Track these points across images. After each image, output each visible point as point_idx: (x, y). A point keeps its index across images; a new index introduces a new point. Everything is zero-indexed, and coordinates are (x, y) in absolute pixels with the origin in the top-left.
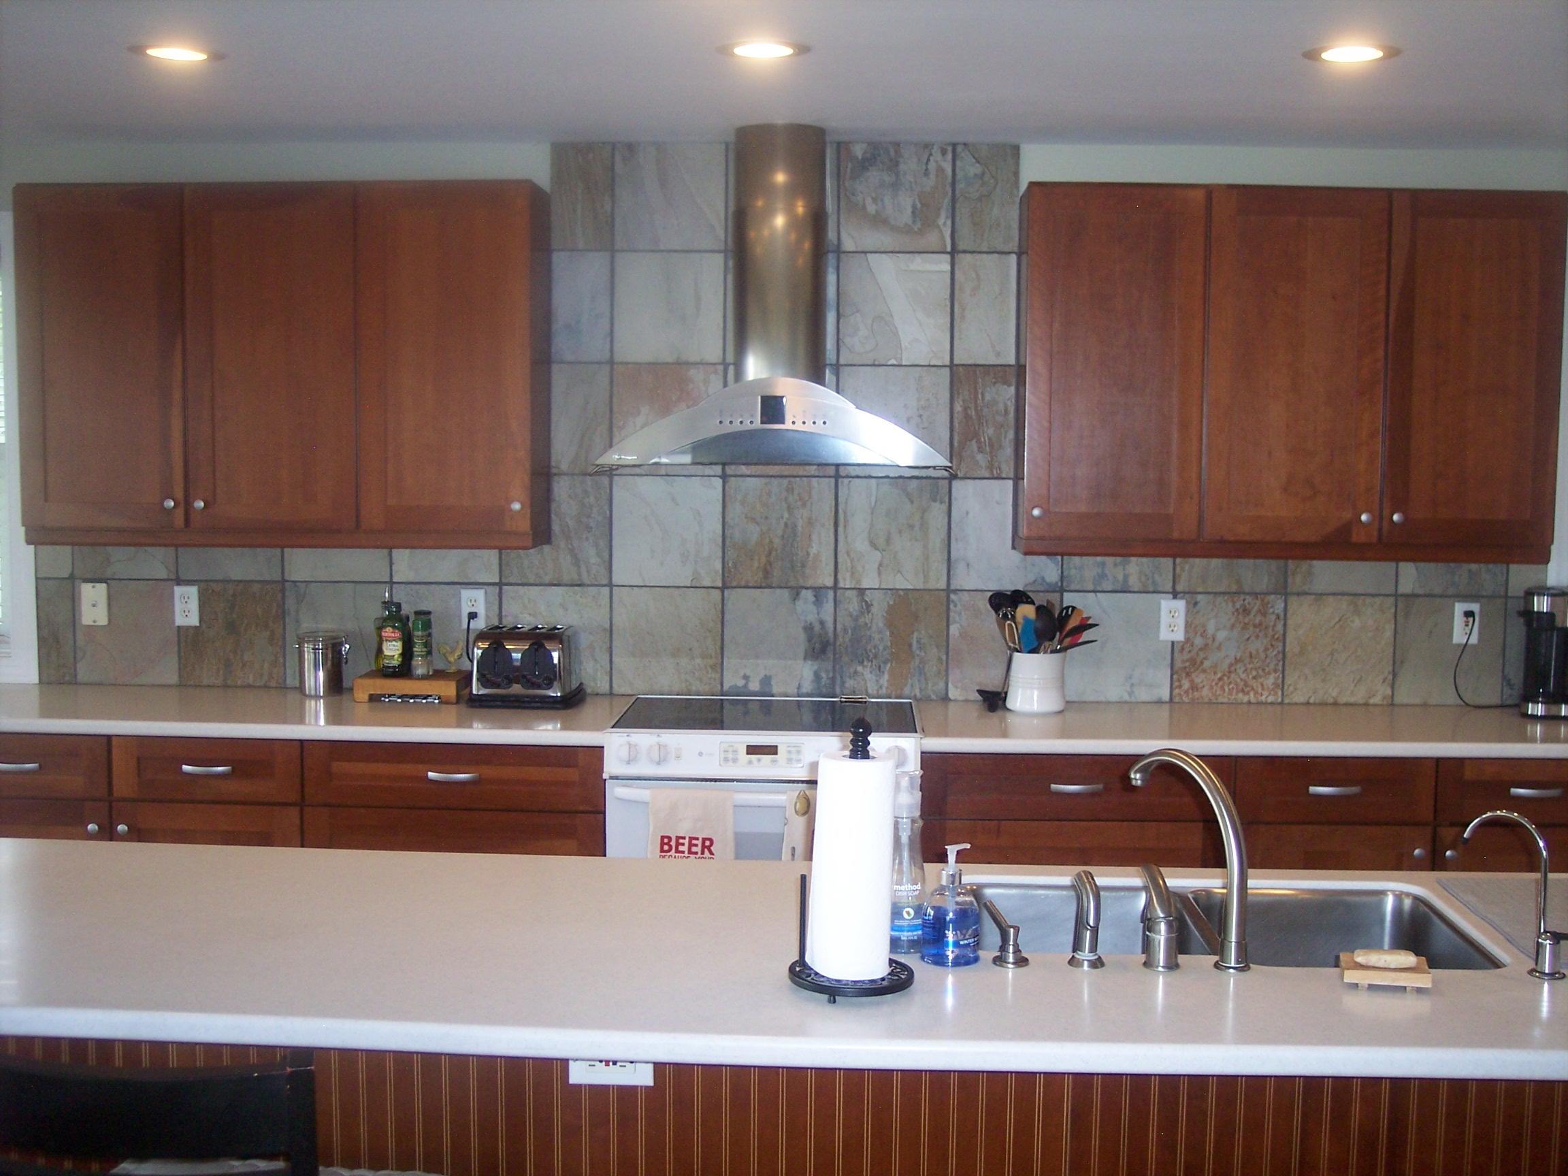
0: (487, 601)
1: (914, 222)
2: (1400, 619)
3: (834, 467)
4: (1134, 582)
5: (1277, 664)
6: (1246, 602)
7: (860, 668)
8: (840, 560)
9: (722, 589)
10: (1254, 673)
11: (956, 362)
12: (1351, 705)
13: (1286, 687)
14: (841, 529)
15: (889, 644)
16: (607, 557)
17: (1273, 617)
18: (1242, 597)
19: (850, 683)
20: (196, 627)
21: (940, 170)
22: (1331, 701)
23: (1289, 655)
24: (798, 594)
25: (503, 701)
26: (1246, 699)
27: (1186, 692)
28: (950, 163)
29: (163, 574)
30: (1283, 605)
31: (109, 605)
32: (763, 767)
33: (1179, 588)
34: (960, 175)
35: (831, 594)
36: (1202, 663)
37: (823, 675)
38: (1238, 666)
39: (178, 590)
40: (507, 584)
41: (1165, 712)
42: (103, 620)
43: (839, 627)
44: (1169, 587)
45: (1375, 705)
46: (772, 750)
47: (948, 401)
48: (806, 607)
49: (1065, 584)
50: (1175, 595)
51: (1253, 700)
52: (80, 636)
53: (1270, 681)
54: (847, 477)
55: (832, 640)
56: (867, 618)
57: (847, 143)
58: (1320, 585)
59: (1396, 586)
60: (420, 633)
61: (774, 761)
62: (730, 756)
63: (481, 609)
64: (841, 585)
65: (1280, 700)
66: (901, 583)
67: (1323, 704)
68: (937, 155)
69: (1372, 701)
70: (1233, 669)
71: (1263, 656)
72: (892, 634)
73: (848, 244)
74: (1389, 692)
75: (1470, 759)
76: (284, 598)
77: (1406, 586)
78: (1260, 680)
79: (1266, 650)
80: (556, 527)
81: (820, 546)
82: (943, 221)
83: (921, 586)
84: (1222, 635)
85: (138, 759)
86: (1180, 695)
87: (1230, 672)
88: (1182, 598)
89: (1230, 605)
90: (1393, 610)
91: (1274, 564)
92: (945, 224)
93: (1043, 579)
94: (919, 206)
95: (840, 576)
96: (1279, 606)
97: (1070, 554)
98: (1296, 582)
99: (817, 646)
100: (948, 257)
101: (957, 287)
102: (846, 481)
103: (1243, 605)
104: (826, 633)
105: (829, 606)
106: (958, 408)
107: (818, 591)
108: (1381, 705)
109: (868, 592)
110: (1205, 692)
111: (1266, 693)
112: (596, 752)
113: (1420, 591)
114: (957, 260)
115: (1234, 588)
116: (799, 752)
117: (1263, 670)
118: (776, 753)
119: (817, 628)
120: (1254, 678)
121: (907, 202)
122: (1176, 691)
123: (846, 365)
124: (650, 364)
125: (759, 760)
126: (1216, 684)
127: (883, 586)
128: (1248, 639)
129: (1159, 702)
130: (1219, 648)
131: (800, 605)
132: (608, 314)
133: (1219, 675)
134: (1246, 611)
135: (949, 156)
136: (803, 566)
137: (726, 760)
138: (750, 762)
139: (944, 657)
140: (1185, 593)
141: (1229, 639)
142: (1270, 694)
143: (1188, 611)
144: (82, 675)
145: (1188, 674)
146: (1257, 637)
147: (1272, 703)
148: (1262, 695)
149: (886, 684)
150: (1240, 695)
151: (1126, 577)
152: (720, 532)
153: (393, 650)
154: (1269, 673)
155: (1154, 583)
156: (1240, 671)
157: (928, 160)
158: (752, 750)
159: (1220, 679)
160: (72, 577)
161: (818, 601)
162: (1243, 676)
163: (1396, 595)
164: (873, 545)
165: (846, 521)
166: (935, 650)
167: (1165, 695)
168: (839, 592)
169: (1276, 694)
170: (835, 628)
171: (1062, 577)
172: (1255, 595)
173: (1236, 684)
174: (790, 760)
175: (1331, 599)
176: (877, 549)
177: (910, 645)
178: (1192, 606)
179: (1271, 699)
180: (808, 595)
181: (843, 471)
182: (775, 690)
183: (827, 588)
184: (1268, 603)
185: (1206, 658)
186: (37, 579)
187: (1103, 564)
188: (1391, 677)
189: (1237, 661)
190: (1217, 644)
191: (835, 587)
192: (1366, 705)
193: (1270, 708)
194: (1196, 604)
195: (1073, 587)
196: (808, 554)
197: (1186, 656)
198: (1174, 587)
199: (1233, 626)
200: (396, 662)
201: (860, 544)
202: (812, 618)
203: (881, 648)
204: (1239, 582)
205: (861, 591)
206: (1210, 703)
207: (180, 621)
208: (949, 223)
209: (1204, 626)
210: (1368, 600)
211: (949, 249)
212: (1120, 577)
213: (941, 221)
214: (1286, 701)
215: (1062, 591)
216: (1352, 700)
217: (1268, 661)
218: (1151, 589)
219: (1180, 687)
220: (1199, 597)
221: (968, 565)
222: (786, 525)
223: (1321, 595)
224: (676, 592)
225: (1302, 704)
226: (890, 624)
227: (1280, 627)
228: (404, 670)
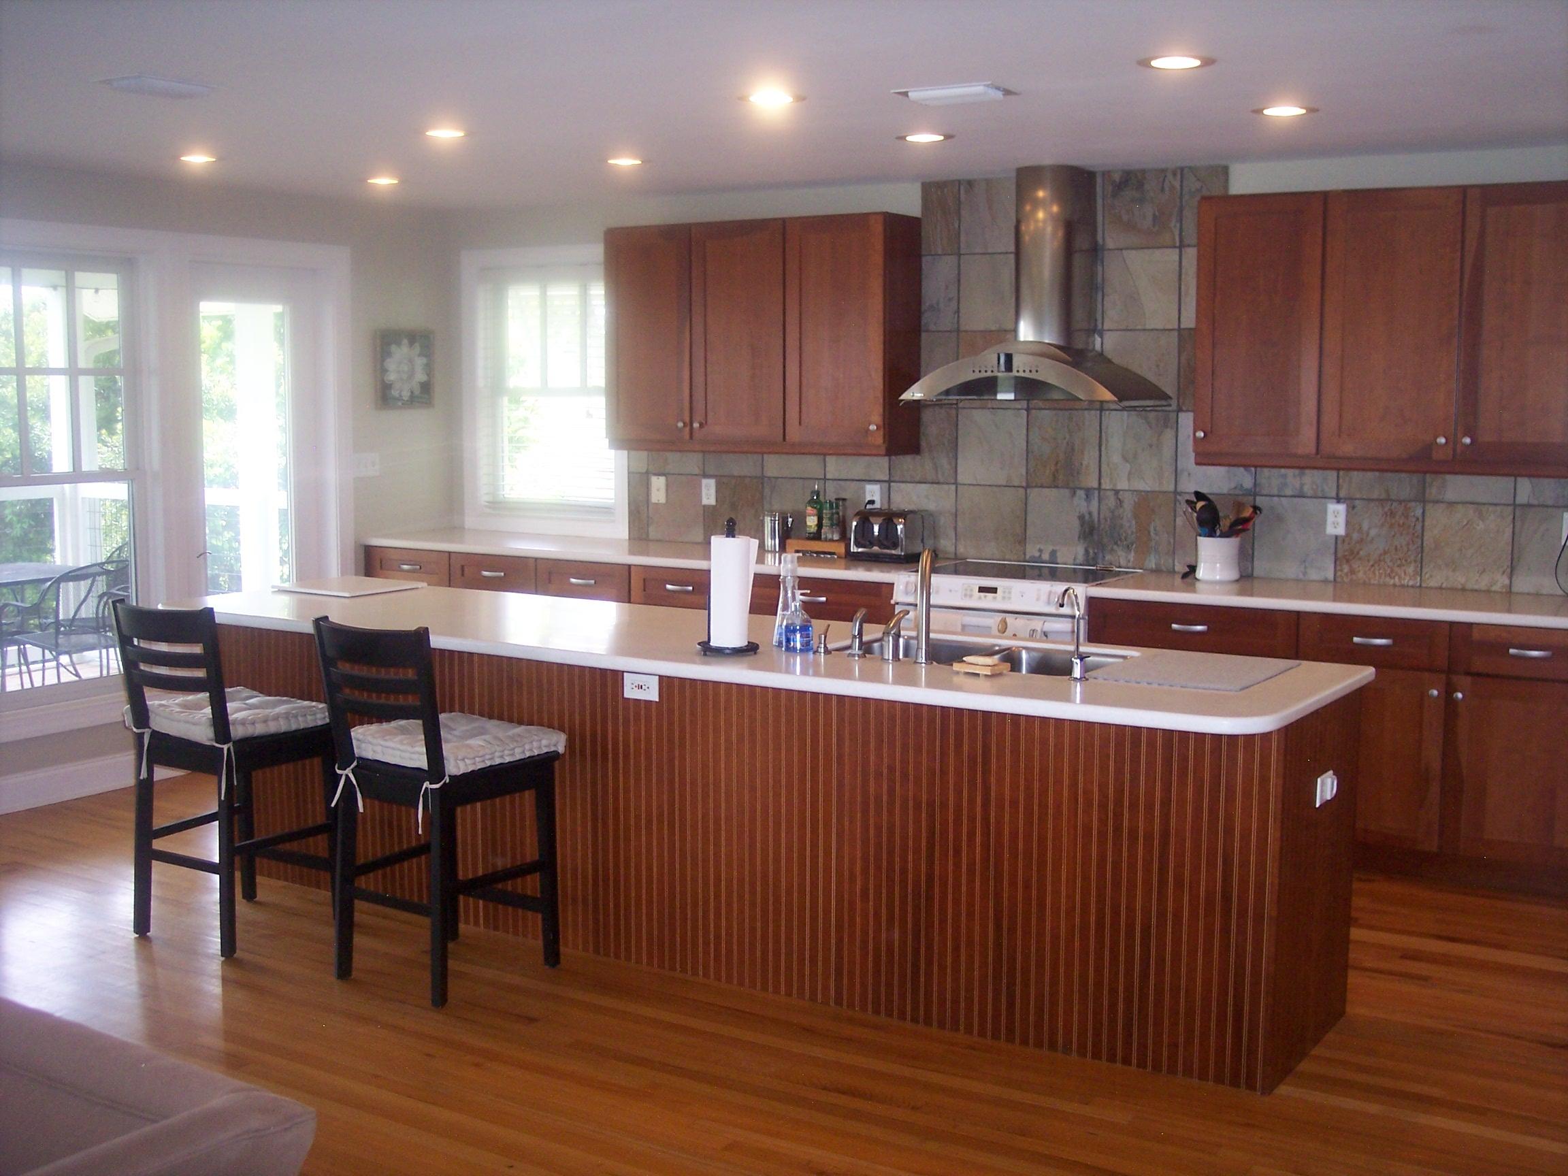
0: (882, 493)
1: (1154, 226)
2: (1518, 524)
3: (1098, 403)
4: (1307, 489)
5: (1417, 556)
6: (1393, 507)
7: (1115, 547)
8: (1103, 470)
9: (1026, 488)
10: (1399, 562)
11: (1182, 326)
12: (1476, 590)
13: (1423, 574)
14: (1103, 449)
15: (1134, 530)
16: (954, 465)
17: (1414, 520)
18: (1389, 503)
19: (1108, 557)
20: (713, 506)
21: (1172, 188)
22: (1460, 587)
23: (1426, 549)
24: (1075, 493)
25: (890, 558)
26: (1392, 582)
27: (1347, 574)
28: (1179, 182)
29: (696, 471)
30: (1421, 511)
31: (667, 490)
32: (988, 601)
33: (1342, 495)
34: (1186, 190)
35: (1096, 493)
36: (1358, 553)
37: (1091, 551)
38: (1386, 556)
39: (705, 482)
40: (893, 482)
41: (1330, 588)
42: (663, 500)
43: (1102, 516)
44: (1334, 494)
45: (1494, 592)
46: (993, 590)
47: (1177, 355)
48: (1080, 501)
49: (1257, 490)
50: (1338, 500)
51: (1398, 583)
52: (650, 508)
53: (1411, 570)
54: (1107, 410)
55: (1096, 526)
56: (1121, 510)
57: (1109, 172)
58: (1450, 495)
59: (1515, 497)
60: (828, 511)
61: (995, 598)
62: (968, 593)
63: (877, 498)
64: (1103, 486)
65: (1418, 584)
66: (1141, 486)
67: (1453, 589)
68: (1170, 177)
69: (1494, 588)
70: (1382, 558)
71: (1405, 549)
72: (1136, 522)
73: (1110, 244)
74: (1507, 582)
75: (1478, 624)
76: (763, 487)
77: (1522, 498)
78: (1403, 568)
79: (1408, 544)
80: (923, 444)
81: (1089, 458)
82: (1174, 224)
83: (1157, 489)
84: (1373, 532)
85: (644, 580)
86: (1341, 576)
87: (1380, 560)
88: (1344, 503)
89: (1380, 510)
90: (1512, 517)
91: (1415, 478)
92: (1175, 226)
93: (1241, 485)
94: (1157, 214)
95: (1102, 481)
96: (1419, 512)
97: (1262, 466)
98: (1432, 492)
99: (1087, 530)
100: (1177, 250)
101: (1183, 271)
102: (1107, 412)
103: (1390, 510)
104: (1093, 521)
105: (1095, 503)
106: (1183, 358)
107: (1088, 492)
108: (1501, 592)
109: (1121, 492)
110: (1361, 575)
111: (1408, 578)
112: (891, 586)
113: (1535, 502)
114: (1183, 252)
115: (1383, 496)
116: (1010, 593)
117: (1406, 561)
118: (996, 592)
119: (1087, 517)
120: (1399, 566)
121: (1149, 211)
122: (1339, 573)
123: (1109, 330)
124: (982, 331)
125: (985, 597)
126: (1369, 570)
127: (1131, 489)
128: (1394, 536)
129: (1325, 581)
130: (1372, 541)
131: (1076, 500)
132: (956, 298)
133: (1371, 563)
134: (1392, 514)
135: (1179, 177)
136: (1078, 473)
137: (966, 595)
138: (980, 598)
139: (1172, 541)
140: (1345, 499)
141: (1379, 535)
142: (1410, 579)
143: (1348, 512)
144: (652, 535)
145: (1348, 561)
146: (1401, 534)
147: (1412, 587)
148: (1404, 579)
149: (1132, 559)
150: (1388, 579)
151: (1302, 485)
152: (1025, 448)
153: (812, 522)
154: (1410, 562)
155: (1323, 491)
156: (1388, 560)
157: (1164, 180)
158: (982, 590)
159: (1372, 566)
160: (647, 473)
161: (1088, 497)
162: (1390, 564)
163: (1515, 505)
164: (1125, 459)
165: (1107, 440)
166: (1166, 535)
167: (1331, 576)
168: (1102, 493)
169: (1416, 579)
170: (1099, 517)
171: (1255, 485)
172: (1400, 502)
173: (1385, 570)
174: (1004, 598)
175: (1460, 506)
176: (1127, 461)
177: (1149, 532)
178: (1351, 509)
179: (1411, 583)
180: (1081, 493)
181: (1106, 406)
182: (1059, 561)
183: (1095, 489)
184: (1410, 508)
185: (1361, 549)
186: (629, 473)
187: (1284, 476)
188: (1509, 570)
189: (1385, 553)
190: (1369, 539)
191: (1099, 489)
192: (1488, 591)
193: (1411, 590)
194: (1354, 507)
195: (1265, 492)
196: (1081, 464)
197: (1346, 547)
198: (1337, 494)
199: (1383, 525)
200: (813, 529)
201: (1116, 458)
202: (1084, 510)
203: (1130, 532)
204: (1387, 491)
205: (1117, 492)
206: (1364, 583)
207: (705, 501)
208: (1178, 225)
209: (1360, 525)
210: (1491, 508)
211: (1178, 244)
212: (1298, 486)
213: (1172, 224)
214: (1424, 585)
215: (1255, 495)
216: (1476, 587)
217: (1410, 553)
218: (1320, 495)
219: (1341, 570)
220: (1357, 502)
221: (1189, 474)
222: (1068, 443)
223: (1451, 504)
224: (995, 489)
225: (1436, 588)
226: (1136, 516)
227: (1419, 527)
228: (817, 536)
